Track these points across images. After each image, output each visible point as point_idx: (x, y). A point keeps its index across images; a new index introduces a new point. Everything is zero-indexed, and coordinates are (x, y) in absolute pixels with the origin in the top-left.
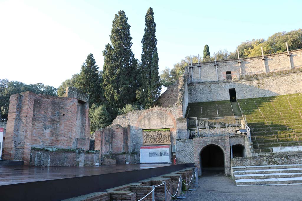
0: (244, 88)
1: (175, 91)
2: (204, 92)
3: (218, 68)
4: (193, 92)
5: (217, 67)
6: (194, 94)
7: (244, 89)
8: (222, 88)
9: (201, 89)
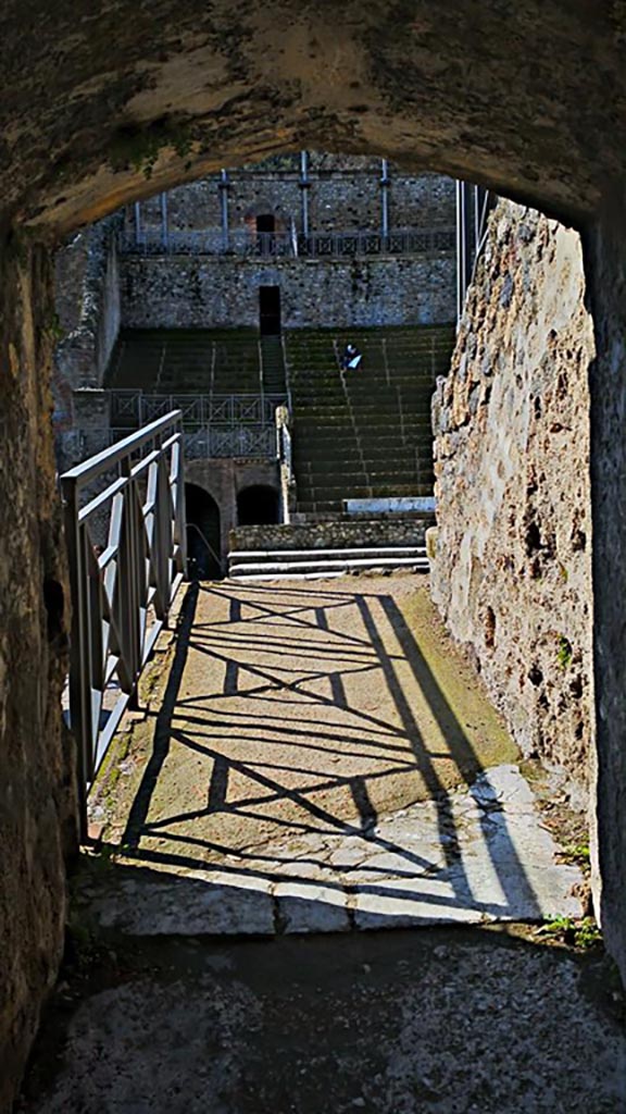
0: (308, 290)
1: (73, 273)
2: (174, 291)
3: (230, 201)
4: (137, 290)
5: (229, 197)
6: (138, 295)
7: (307, 293)
8: (236, 282)
9: (164, 279)
